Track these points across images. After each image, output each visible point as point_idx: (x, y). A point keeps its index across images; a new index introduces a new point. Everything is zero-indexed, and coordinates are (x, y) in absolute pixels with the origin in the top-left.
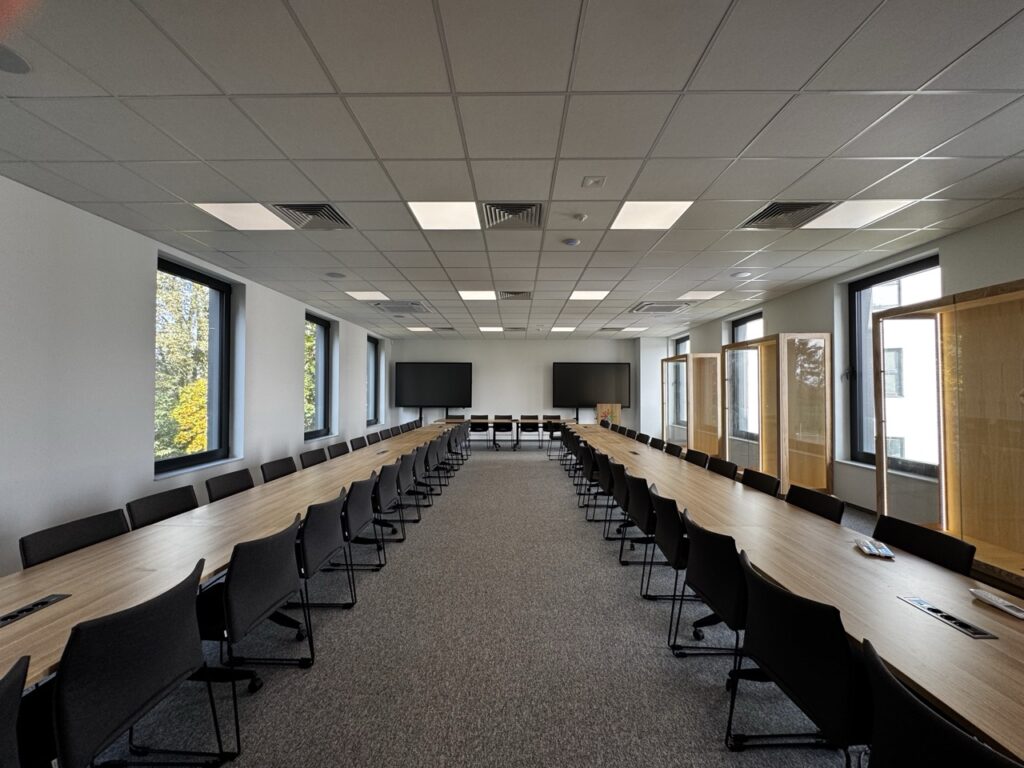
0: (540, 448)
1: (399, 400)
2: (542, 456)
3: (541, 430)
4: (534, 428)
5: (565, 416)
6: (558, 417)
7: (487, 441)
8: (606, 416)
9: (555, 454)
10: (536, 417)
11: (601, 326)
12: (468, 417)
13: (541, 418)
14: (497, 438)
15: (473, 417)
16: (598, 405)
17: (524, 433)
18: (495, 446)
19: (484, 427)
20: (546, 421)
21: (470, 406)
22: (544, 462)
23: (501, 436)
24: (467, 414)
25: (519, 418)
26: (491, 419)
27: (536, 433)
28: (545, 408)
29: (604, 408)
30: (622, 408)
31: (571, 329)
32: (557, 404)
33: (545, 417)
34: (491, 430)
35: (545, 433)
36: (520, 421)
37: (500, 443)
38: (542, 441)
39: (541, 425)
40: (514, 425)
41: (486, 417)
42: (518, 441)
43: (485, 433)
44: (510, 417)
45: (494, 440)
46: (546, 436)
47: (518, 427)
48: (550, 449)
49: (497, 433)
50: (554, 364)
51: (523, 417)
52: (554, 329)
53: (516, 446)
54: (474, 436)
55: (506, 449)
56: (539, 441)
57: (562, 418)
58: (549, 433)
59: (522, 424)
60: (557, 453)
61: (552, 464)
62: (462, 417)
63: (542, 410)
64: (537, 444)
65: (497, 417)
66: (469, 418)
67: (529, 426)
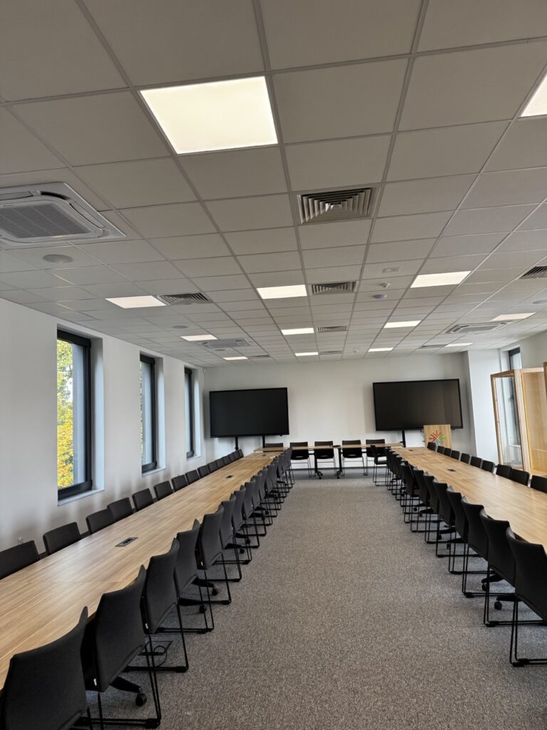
0: (366, 475)
1: (215, 431)
2: (369, 482)
3: (364, 455)
4: (357, 453)
5: (390, 439)
6: (382, 441)
7: (309, 469)
8: (434, 439)
9: (381, 480)
10: (358, 442)
11: (421, 344)
12: (287, 446)
13: (363, 444)
14: (319, 466)
15: (292, 444)
16: (425, 426)
17: (346, 459)
18: (318, 474)
19: (304, 455)
20: (369, 446)
21: (287, 433)
22: (371, 487)
23: (324, 464)
24: (286, 441)
25: (341, 444)
26: (311, 445)
27: (360, 459)
28: (367, 431)
29: (431, 429)
30: (453, 428)
31: (390, 349)
32: (380, 427)
33: (368, 442)
34: (312, 458)
35: (370, 458)
36: (342, 446)
37: (322, 472)
38: (367, 468)
39: (365, 450)
40: (336, 451)
41: (306, 444)
42: (341, 468)
43: (306, 461)
44: (331, 443)
45: (316, 469)
46: (371, 462)
47: (340, 453)
48: (375, 476)
49: (318, 460)
50: (374, 384)
51: (344, 443)
52: (371, 350)
53: (339, 473)
54: (296, 464)
55: (329, 477)
56: (364, 468)
57: (386, 442)
58: (373, 459)
59: (343, 449)
60: (384, 479)
61: (379, 489)
62: (281, 445)
63: (365, 434)
64: (362, 471)
65: (317, 444)
66: (289, 446)
67: (352, 451)
